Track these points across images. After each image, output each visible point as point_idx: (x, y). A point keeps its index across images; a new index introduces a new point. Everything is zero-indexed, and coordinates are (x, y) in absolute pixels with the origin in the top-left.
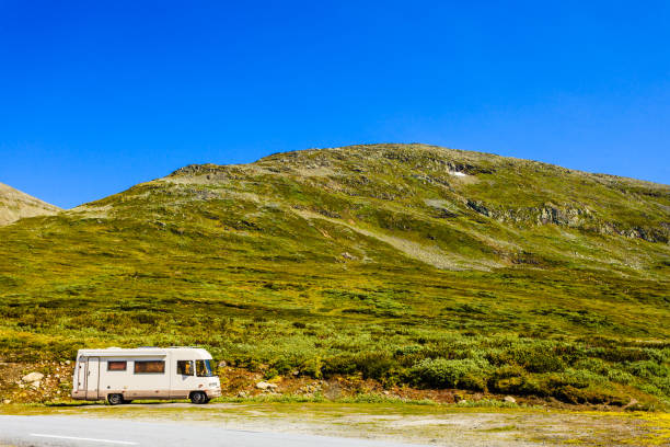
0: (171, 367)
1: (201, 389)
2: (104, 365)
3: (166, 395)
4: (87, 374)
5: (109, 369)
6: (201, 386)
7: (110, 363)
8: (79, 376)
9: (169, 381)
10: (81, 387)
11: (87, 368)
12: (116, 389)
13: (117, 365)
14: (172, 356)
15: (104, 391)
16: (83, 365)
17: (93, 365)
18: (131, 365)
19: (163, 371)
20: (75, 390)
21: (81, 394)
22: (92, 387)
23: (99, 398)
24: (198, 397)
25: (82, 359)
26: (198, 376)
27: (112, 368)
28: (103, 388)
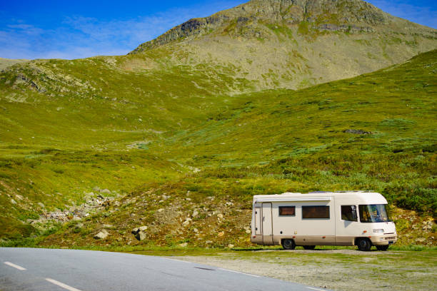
0: (336, 212)
1: (366, 235)
2: (276, 211)
3: (333, 241)
4: (263, 219)
5: (281, 214)
6: (365, 232)
7: (281, 208)
8: (255, 221)
9: (334, 227)
10: (258, 232)
11: (261, 213)
12: (288, 234)
13: (287, 210)
14: (336, 199)
15: (278, 236)
16: (258, 210)
17: (266, 210)
18: (299, 211)
19: (328, 217)
20: (253, 235)
21: (259, 239)
22: (267, 232)
23: (274, 243)
24: (364, 244)
25: (257, 205)
26: (362, 221)
27: (283, 213)
28: (276, 234)
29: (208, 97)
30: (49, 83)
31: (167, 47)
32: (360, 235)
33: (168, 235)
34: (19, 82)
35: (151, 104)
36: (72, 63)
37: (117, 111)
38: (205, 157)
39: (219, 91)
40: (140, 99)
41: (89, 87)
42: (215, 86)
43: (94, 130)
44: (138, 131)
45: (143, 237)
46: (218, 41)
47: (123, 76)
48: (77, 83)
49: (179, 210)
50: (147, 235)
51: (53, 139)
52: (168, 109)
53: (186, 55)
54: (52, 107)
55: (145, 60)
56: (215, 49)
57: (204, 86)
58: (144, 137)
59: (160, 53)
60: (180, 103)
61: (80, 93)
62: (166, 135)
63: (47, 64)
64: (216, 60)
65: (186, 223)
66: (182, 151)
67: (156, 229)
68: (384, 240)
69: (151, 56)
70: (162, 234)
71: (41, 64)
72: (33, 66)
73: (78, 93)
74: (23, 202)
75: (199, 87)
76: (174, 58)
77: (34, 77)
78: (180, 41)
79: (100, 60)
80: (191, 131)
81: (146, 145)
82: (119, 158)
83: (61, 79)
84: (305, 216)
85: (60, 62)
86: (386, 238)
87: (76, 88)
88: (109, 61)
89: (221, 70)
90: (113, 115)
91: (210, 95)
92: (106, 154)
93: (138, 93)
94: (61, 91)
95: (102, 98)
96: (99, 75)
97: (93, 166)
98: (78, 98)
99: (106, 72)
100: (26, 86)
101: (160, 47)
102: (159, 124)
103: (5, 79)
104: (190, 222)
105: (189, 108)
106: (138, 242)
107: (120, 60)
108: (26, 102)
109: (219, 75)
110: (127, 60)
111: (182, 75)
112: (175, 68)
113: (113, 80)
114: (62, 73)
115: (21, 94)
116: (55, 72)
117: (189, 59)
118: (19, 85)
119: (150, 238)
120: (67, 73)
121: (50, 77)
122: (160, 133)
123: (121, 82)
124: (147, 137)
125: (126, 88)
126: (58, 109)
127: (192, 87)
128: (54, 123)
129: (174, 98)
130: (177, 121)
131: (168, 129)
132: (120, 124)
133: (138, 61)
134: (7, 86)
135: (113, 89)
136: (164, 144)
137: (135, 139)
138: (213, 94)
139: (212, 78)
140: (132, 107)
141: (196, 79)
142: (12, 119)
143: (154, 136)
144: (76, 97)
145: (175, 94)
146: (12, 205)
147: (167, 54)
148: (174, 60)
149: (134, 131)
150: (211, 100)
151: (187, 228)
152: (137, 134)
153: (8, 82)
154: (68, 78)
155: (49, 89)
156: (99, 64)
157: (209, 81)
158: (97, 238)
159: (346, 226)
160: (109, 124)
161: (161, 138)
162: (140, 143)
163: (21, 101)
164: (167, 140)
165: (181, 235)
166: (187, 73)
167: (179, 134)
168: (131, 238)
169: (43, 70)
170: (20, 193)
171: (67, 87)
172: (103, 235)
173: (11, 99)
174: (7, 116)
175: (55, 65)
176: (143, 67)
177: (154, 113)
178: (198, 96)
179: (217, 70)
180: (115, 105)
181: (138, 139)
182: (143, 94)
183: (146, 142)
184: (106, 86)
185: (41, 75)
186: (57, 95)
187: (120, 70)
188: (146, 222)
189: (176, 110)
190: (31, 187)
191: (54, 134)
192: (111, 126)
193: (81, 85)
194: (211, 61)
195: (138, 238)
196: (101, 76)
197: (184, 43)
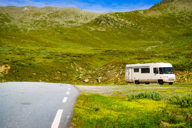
0: (152, 70)
1: (161, 79)
2: (133, 70)
6: (161, 77)
7: (134, 69)
8: (127, 74)
9: (151, 76)
10: (127, 78)
11: (128, 72)
12: (137, 79)
13: (136, 70)
14: (152, 66)
16: (127, 70)
17: (130, 70)
18: (140, 70)
19: (149, 72)
21: (128, 81)
22: (130, 78)
23: (132, 82)
24: (161, 82)
25: (127, 68)
26: (160, 74)
27: (135, 71)
28: (133, 79)
29: (184, 26)
30: (115, 23)
31: (166, 5)
32: (159, 79)
33: (109, 81)
34: (102, 22)
35: (158, 30)
36: (125, 14)
37: (143, 33)
38: (176, 53)
39: (188, 23)
40: (153, 28)
41: (131, 24)
42: (187, 21)
43: (133, 42)
44: (152, 42)
45: (99, 81)
46: (189, 1)
47: (146, 18)
48: (127, 22)
49: (116, 71)
50: (101, 81)
51: (116, 46)
52: (166, 32)
53: (174, 8)
54: (116, 32)
55: (156, 11)
56: (187, 5)
57: (182, 21)
58: (154, 44)
59: (163, 7)
60: (171, 29)
61: (128, 26)
62: (164, 43)
63: (114, 14)
64: (188, 10)
65: (117, 76)
66: (168, 50)
67: (105, 78)
68: (168, 80)
69: (159, 9)
70: (107, 80)
71: (112, 15)
72: (108, 15)
73: (127, 27)
74: (82, 70)
75: (179, 22)
76: (168, 10)
77: (109, 20)
78: (172, 2)
79: (136, 12)
80: (175, 41)
81: (155, 48)
82: (129, 53)
83: (120, 20)
84: (142, 72)
85: (119, 13)
86: (169, 80)
87: (126, 24)
88: (141, 12)
89: (190, 14)
90: (141, 35)
91: (184, 25)
92: (125, 51)
93: (152, 25)
94: (120, 25)
95: (137, 28)
96: (136, 18)
97: (117, 57)
98: (127, 28)
99: (139, 17)
100: (106, 24)
101: (163, 5)
102: (161, 38)
103: (97, 21)
104: (118, 76)
105: (175, 31)
106: (98, 83)
107: (145, 12)
108: (105, 31)
109: (189, 16)
110: (148, 11)
111: (172, 17)
112: (169, 14)
113: (142, 20)
114: (120, 18)
115: (103, 27)
116: (117, 18)
117: (175, 10)
118: (103, 24)
119: (102, 82)
120: (122, 18)
121: (115, 20)
122: (161, 42)
123: (145, 21)
124: (156, 44)
125: (147, 24)
126: (118, 33)
127: (177, 22)
128: (116, 39)
129: (168, 27)
130: (169, 37)
131: (165, 40)
132: (145, 39)
133: (153, 11)
134: (98, 24)
135: (142, 24)
136: (163, 47)
137: (150, 45)
138: (186, 25)
139: (185, 18)
140: (150, 32)
141: (178, 18)
142: (99, 38)
143: (159, 44)
144: (126, 28)
145: (169, 25)
146: (76, 71)
147: (165, 8)
148: (169, 11)
149: (150, 42)
150: (185, 28)
151: (116, 78)
152: (151, 43)
153: (98, 23)
154: (123, 20)
155: (115, 25)
156: (136, 14)
157: (184, 19)
158: (84, 82)
159: (155, 75)
160: (140, 39)
161: (162, 45)
162: (153, 47)
163: (103, 30)
164: (164, 45)
165: (113, 81)
166: (174, 16)
167: (170, 43)
168: (96, 82)
169: (112, 17)
170: (81, 67)
171: (122, 24)
172: (86, 81)
173: (99, 29)
174: (97, 37)
175: (117, 15)
176: (155, 14)
177: (160, 34)
178: (179, 26)
179: (188, 14)
180: (142, 31)
181: (152, 45)
182: (154, 26)
183: (155, 47)
184: (139, 23)
185: (112, 19)
186: (118, 27)
187: (145, 16)
188: (102, 76)
189: (169, 32)
190: (87, 65)
191: (116, 44)
192: (141, 40)
193: (128, 23)
194: (185, 10)
195: (98, 82)
196: (137, 19)
197: (173, 3)
